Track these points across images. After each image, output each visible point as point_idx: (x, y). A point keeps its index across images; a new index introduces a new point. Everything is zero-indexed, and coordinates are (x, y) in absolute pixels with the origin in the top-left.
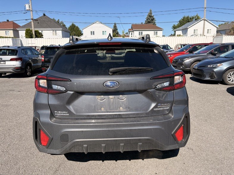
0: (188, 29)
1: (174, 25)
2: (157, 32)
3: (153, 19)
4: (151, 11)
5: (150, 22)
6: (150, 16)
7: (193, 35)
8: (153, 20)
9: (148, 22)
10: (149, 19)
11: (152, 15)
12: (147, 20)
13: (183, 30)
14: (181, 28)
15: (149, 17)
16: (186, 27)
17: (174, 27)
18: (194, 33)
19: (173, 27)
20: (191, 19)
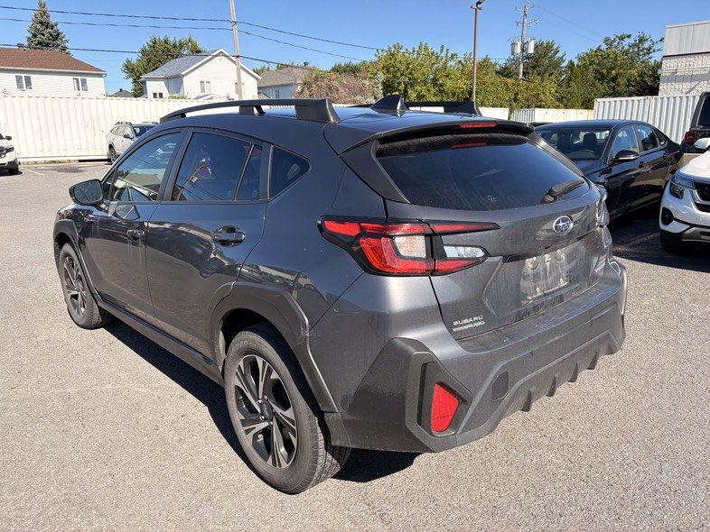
0: (184, 79)
1: (128, 61)
2: (84, 82)
3: (57, 36)
4: (42, 5)
5: (47, 45)
6: (47, 25)
7: (201, 97)
8: (56, 38)
9: (40, 43)
10: (43, 35)
11: (52, 20)
12: (35, 36)
13: (167, 79)
14: (160, 72)
15: (39, 26)
16: (175, 72)
17: (128, 69)
18: (203, 90)
19: (126, 66)
20: (175, 46)
